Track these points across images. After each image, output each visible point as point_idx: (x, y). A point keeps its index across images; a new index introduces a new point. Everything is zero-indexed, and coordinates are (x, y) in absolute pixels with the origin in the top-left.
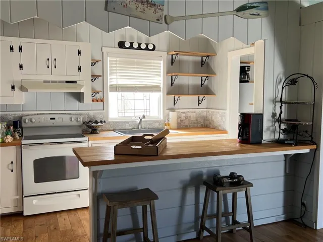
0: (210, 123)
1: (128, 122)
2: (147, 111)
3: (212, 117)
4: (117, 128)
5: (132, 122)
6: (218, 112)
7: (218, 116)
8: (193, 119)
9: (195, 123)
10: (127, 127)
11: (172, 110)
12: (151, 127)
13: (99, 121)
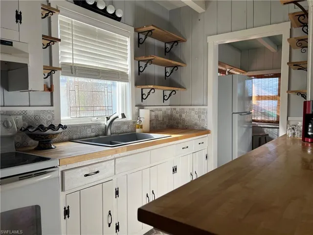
0: (178, 123)
1: (89, 126)
2: (109, 108)
3: (181, 116)
4: (75, 137)
5: (95, 125)
6: (193, 109)
7: (193, 113)
8: (160, 119)
9: (161, 123)
10: (89, 133)
11: (141, 107)
12: (119, 131)
13: (46, 125)
